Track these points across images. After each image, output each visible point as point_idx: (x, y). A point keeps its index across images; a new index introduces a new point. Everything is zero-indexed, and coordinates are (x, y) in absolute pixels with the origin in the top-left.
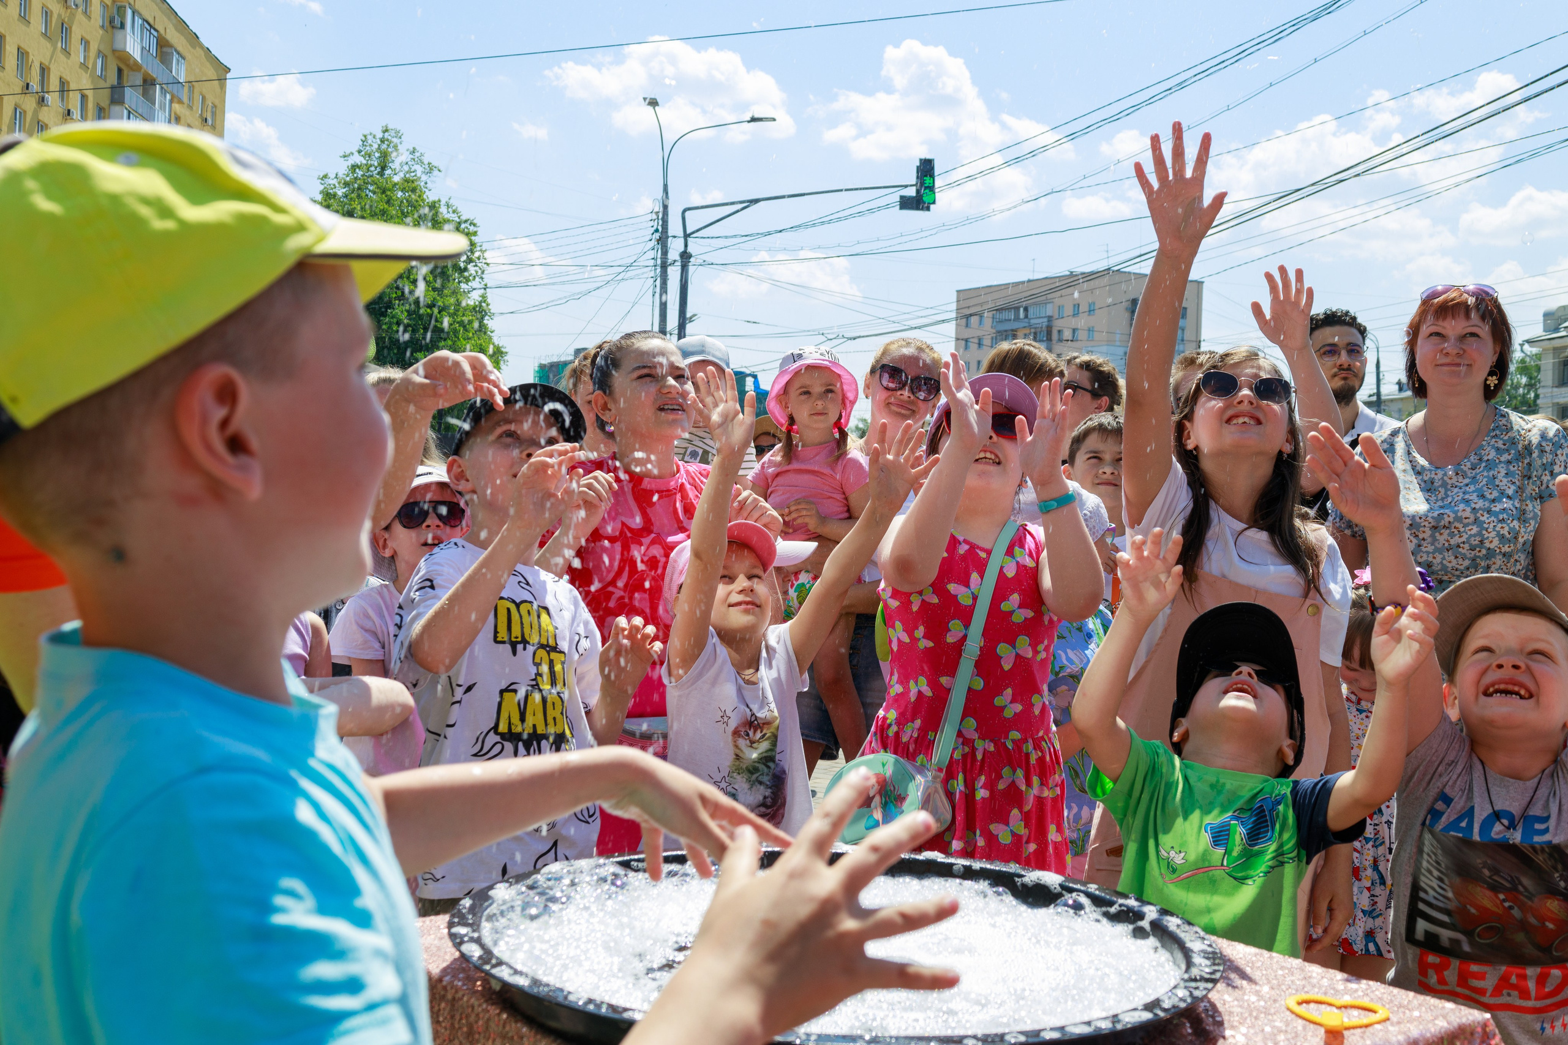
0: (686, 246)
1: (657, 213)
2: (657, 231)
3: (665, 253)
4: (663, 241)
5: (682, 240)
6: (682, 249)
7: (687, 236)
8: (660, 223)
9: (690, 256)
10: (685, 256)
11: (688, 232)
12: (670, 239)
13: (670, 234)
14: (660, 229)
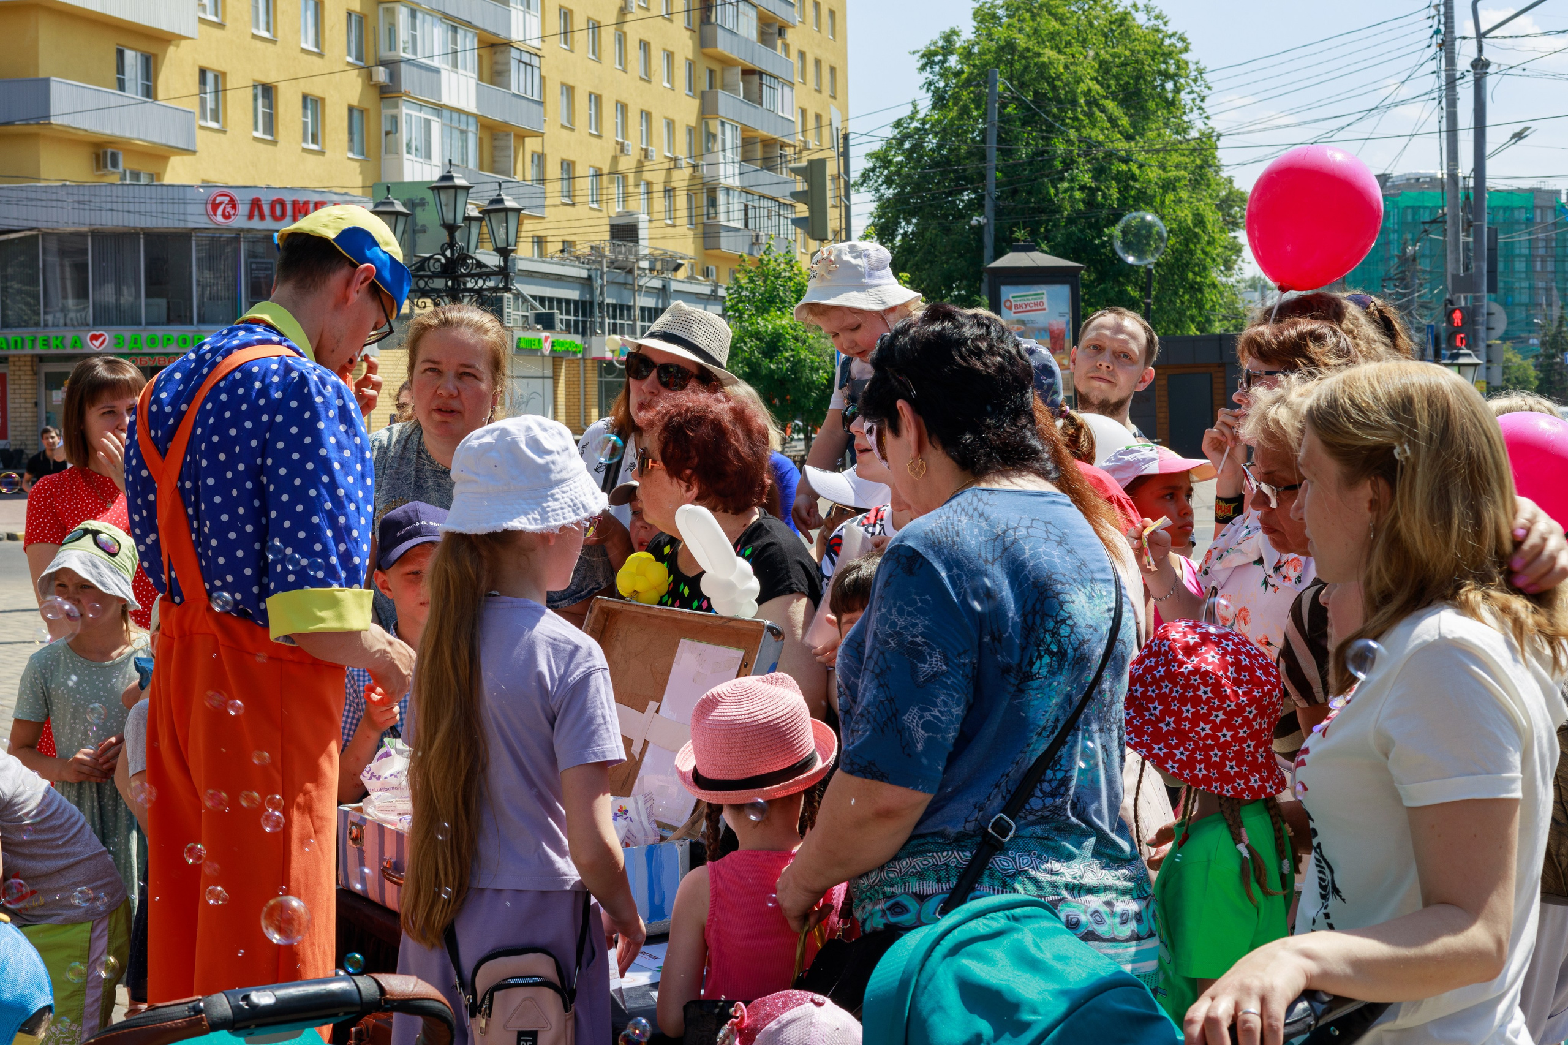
0: (1480, 50)
1: (1437, 6)
2: (1437, 32)
3: (1451, 61)
4: (1447, 45)
5: (1474, 43)
6: (1475, 55)
7: (1480, 36)
8: (1443, 20)
9: (1487, 64)
10: (1480, 66)
11: (1483, 30)
12: (1458, 42)
13: (1458, 33)
14: (1442, 28)
